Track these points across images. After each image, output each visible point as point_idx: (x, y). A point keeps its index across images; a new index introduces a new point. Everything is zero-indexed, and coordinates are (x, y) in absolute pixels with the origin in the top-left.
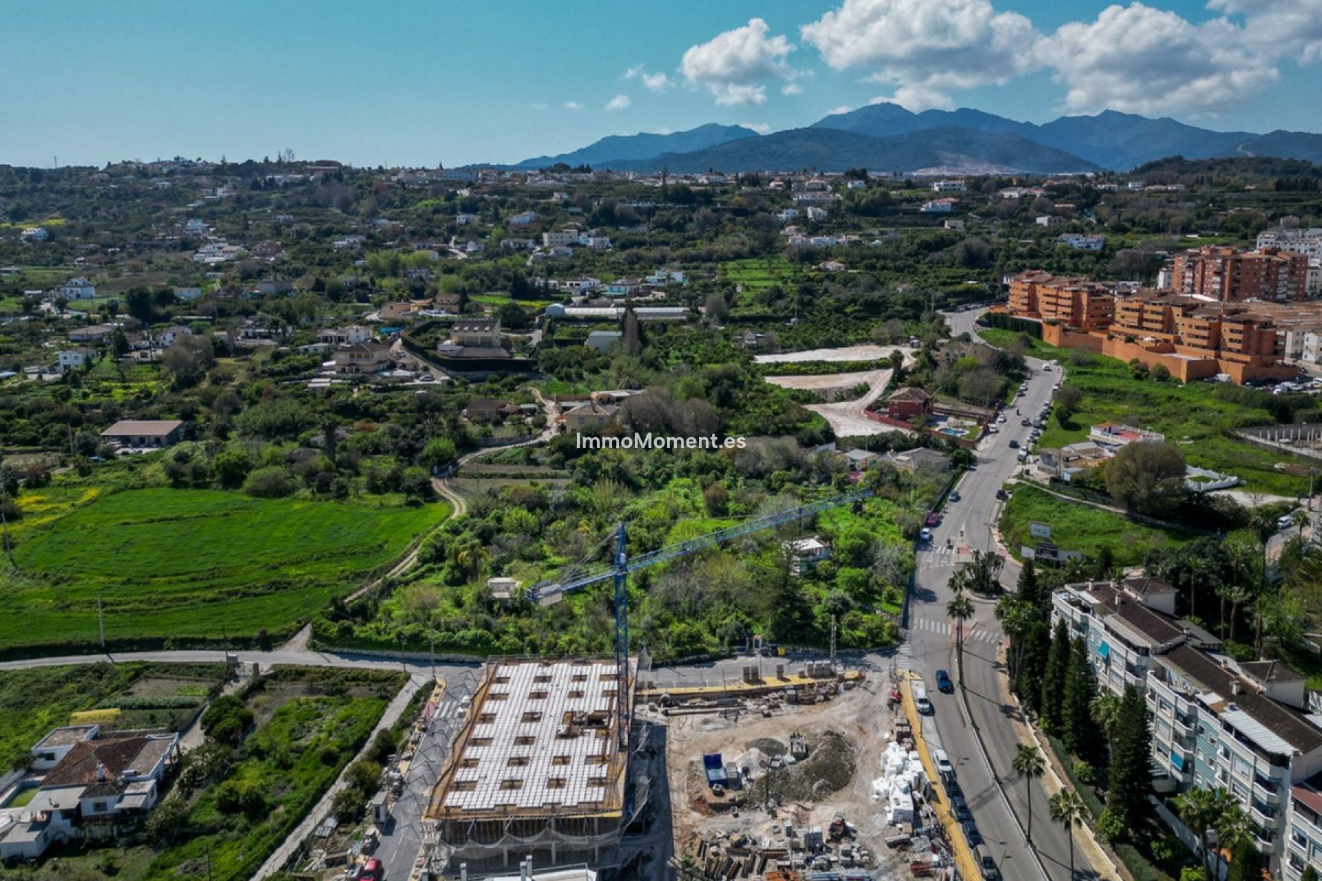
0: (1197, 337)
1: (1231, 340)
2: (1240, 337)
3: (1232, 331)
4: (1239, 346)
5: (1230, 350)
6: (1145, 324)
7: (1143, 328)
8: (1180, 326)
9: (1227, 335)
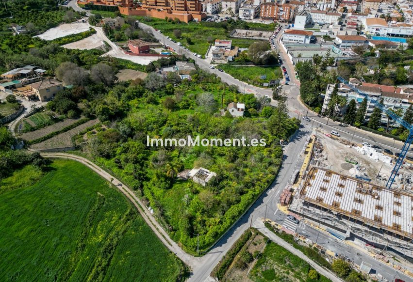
0: (179, 7)
1: (191, 7)
2: (194, 6)
3: (190, 4)
4: (194, 9)
5: (190, 10)
6: (158, 4)
7: (157, 5)
8: (171, 4)
9: (189, 6)
